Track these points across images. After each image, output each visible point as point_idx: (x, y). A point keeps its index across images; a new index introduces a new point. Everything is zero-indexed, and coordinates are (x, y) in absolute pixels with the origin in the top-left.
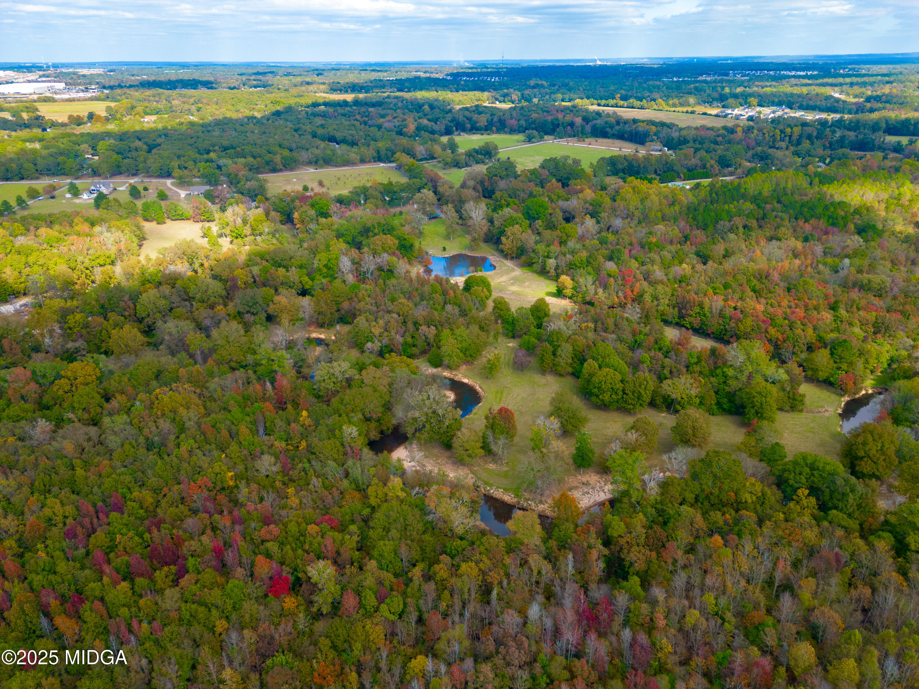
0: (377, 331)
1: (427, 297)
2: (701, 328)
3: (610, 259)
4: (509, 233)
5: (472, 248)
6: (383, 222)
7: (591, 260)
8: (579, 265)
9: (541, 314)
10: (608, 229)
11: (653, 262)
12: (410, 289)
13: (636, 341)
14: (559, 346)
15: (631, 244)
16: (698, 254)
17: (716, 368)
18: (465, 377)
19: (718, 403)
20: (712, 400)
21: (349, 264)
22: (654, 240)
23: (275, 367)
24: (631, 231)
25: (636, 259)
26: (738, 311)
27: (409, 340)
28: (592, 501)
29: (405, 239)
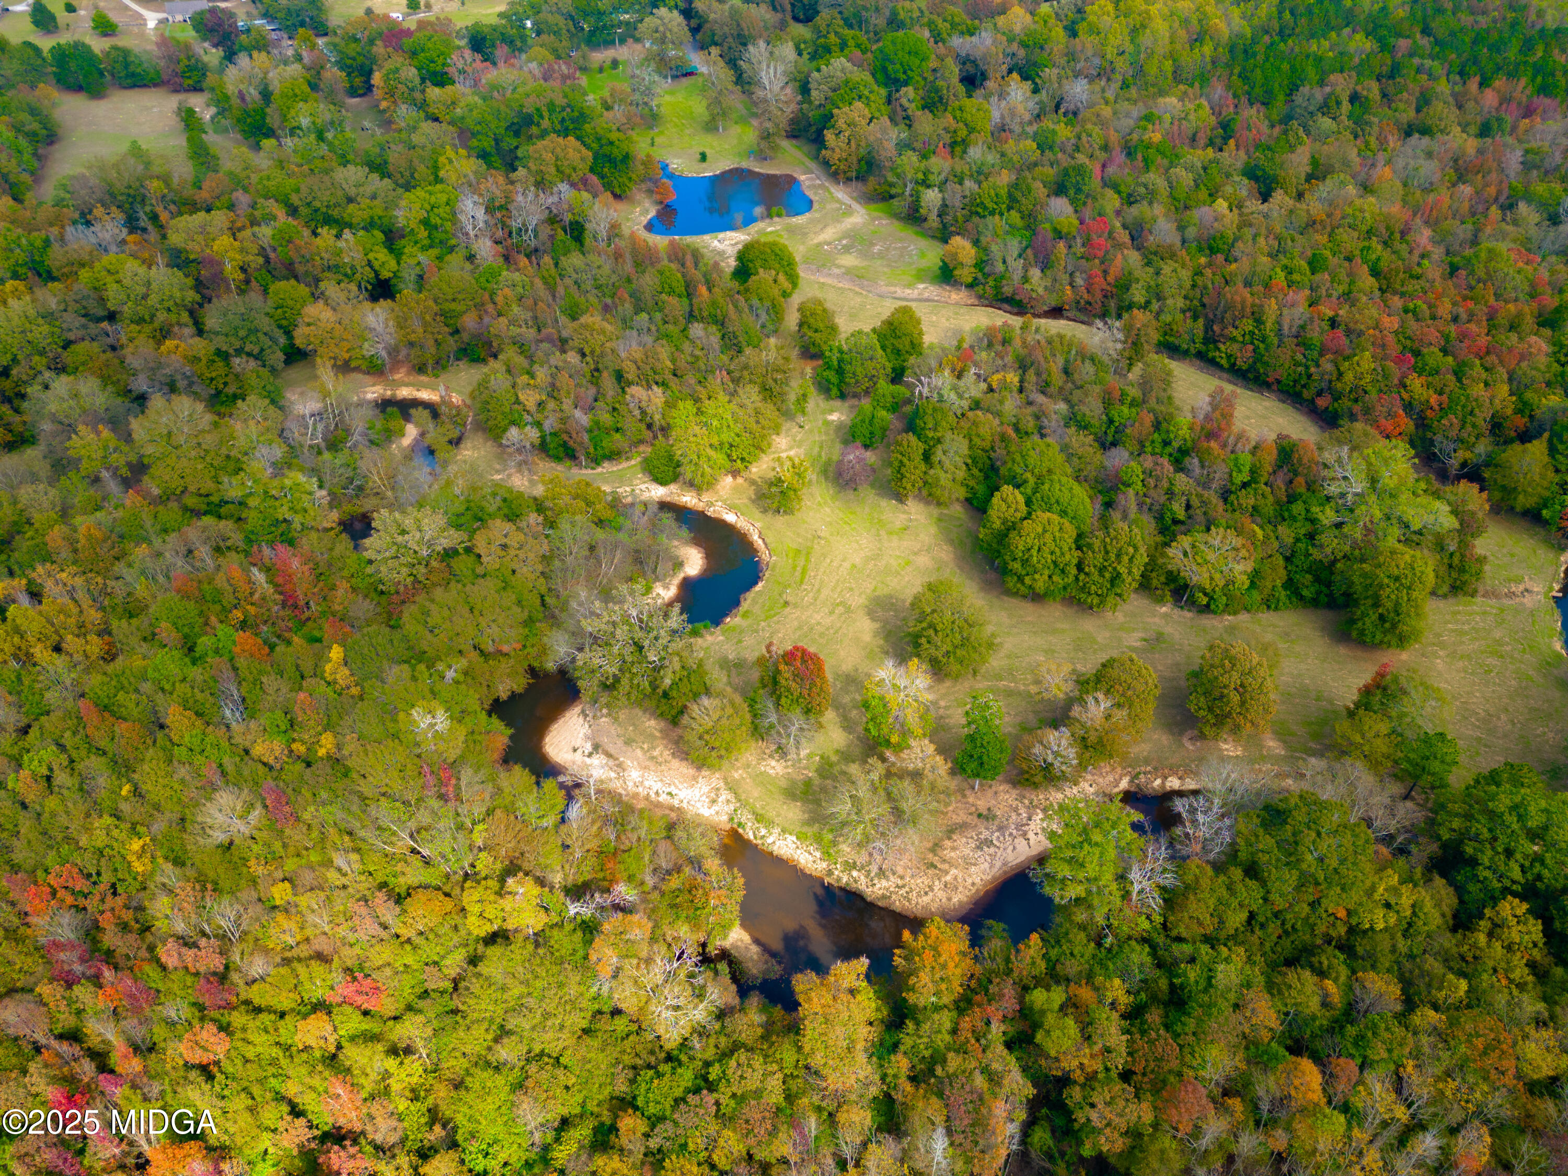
0: (530, 399)
1: (651, 303)
2: (1252, 368)
3: (1059, 189)
4: (841, 124)
5: (762, 157)
6: (560, 101)
7: (1018, 195)
8: (991, 205)
9: (904, 344)
10: (1057, 107)
11: (1151, 195)
12: (614, 278)
13: (1111, 421)
14: (939, 441)
15: (1105, 148)
16: (1251, 173)
17: (1292, 498)
18: (730, 508)
19: (1290, 584)
20: (1276, 576)
21: (480, 214)
22: (1157, 137)
23: (283, 512)
24: (1107, 111)
25: (1115, 187)
26: (1341, 331)
27: (606, 418)
28: (998, 864)
29: (611, 143)
